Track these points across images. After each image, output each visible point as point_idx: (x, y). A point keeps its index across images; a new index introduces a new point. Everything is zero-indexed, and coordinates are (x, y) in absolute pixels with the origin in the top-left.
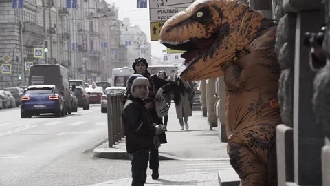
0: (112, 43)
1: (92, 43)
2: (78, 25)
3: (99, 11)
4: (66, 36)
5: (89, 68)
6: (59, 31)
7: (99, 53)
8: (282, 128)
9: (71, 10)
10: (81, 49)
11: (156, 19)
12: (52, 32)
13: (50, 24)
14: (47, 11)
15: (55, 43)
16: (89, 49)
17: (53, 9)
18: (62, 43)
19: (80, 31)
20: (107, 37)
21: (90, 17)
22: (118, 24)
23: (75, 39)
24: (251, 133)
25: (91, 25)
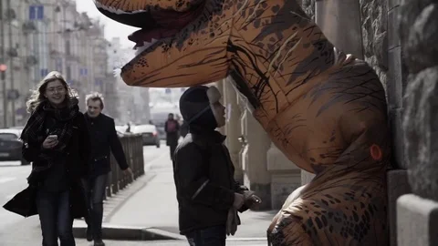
0: (96, 70)
1: (68, 69)
2: (50, 45)
4: (33, 60)
6: (23, 52)
9: (39, 25)
12: (12, 54)
13: (11, 42)
15: (17, 69)
17: (15, 23)
18: (27, 69)
19: (53, 53)
20: (90, 63)
22: (103, 45)
23: (45, 64)
24: (327, 199)
25: (68, 46)
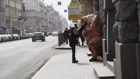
0: (58, 21)
1: (53, 21)
2: (50, 17)
3: (55, 13)
4: (47, 20)
5: (52, 27)
6: (45, 18)
7: (55, 24)
8: (104, 39)
9: (48, 13)
10: (50, 23)
11: (70, 14)
12: (43, 19)
13: (43, 17)
14: (42, 13)
15: (44, 21)
16: (52, 23)
17: (43, 13)
18: (45, 21)
19: (50, 18)
21: (52, 15)
22: (59, 16)
23: (49, 20)
25: (53, 17)
